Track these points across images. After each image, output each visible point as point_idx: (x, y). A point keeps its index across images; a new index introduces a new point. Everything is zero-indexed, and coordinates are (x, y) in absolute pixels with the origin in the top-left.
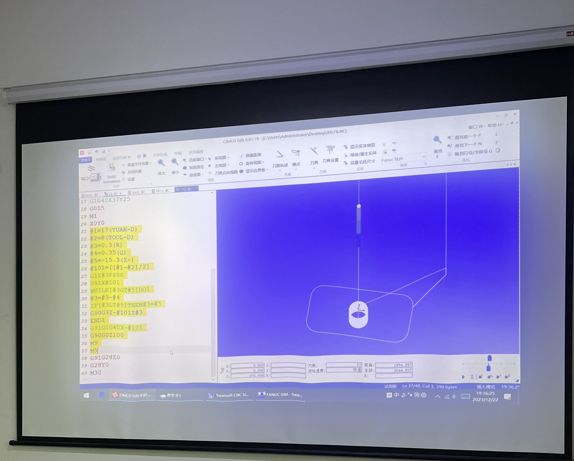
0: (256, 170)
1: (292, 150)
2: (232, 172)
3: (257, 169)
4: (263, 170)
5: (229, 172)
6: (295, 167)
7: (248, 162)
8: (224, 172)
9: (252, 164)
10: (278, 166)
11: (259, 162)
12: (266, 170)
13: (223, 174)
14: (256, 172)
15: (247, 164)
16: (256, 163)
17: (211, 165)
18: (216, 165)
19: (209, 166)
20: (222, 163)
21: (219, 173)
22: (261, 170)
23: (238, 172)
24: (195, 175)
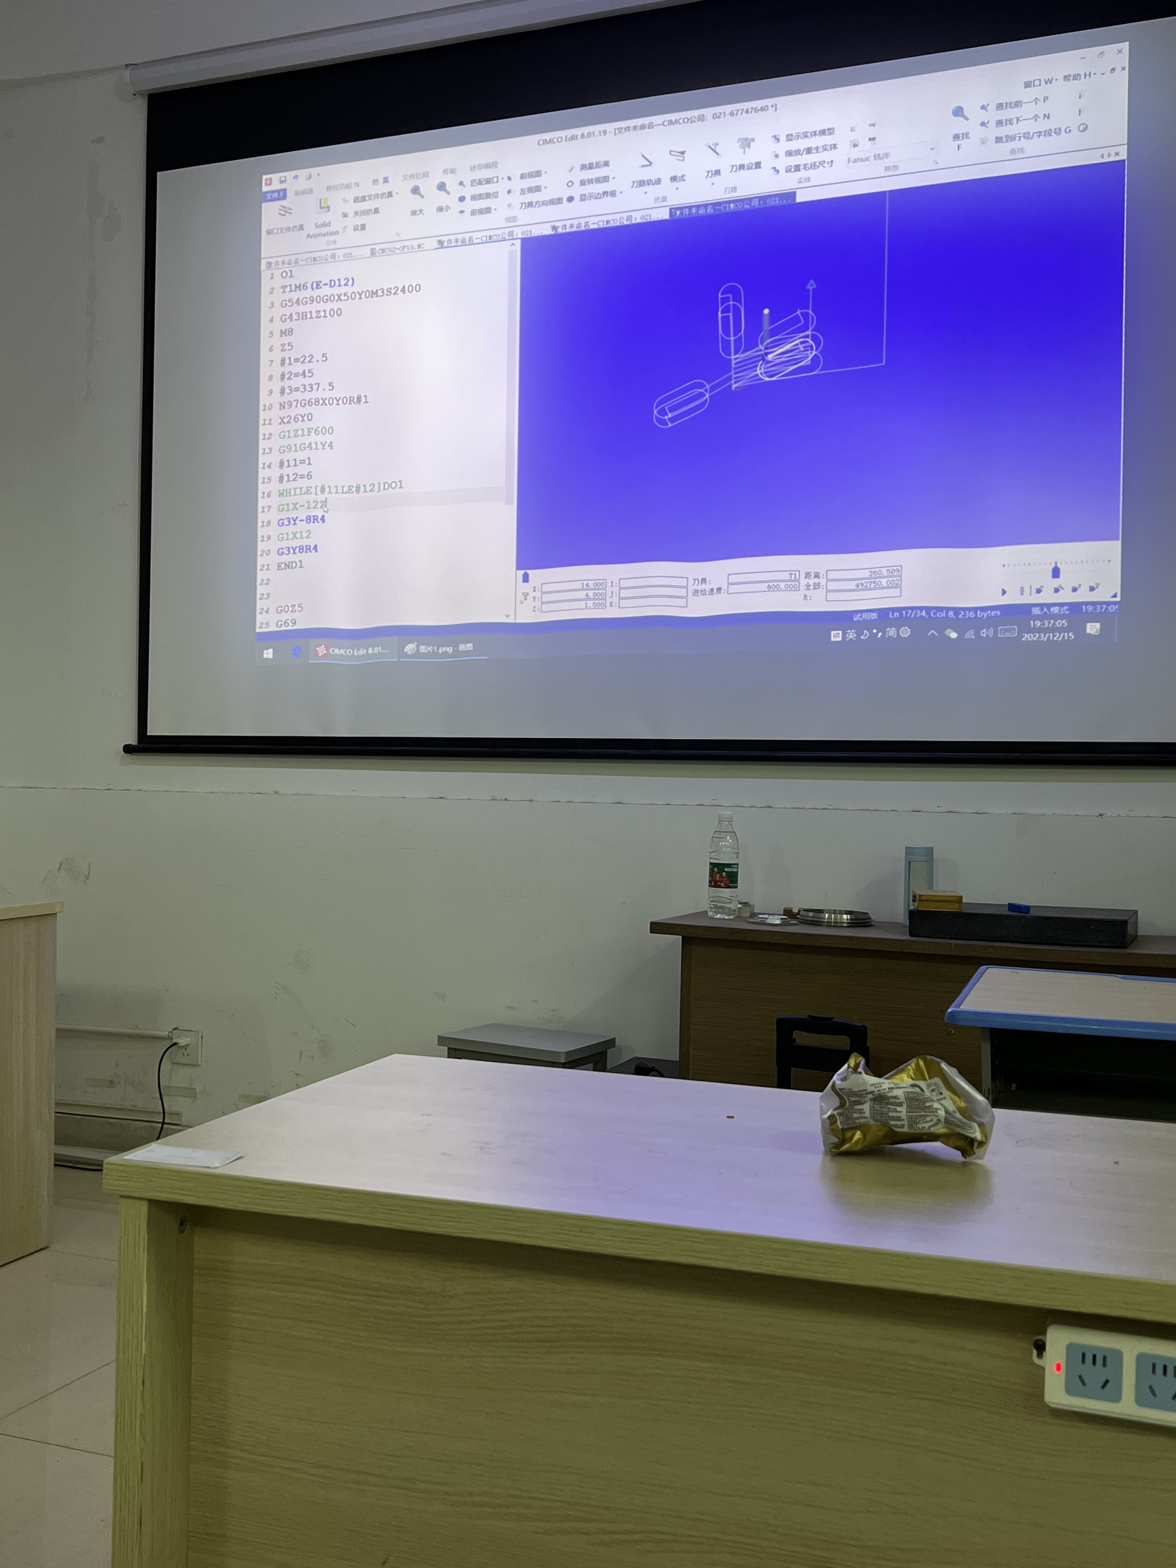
0: (598, 194)
1: (670, 151)
2: (552, 202)
3: (601, 192)
4: (613, 194)
5: (547, 201)
6: (675, 184)
7: (584, 180)
8: (536, 203)
9: (592, 183)
10: (642, 183)
11: (606, 179)
12: (618, 193)
13: (535, 206)
14: (600, 198)
15: (583, 183)
16: (598, 180)
17: (512, 191)
18: (522, 189)
19: (509, 192)
20: (534, 185)
21: (528, 206)
22: (609, 194)
23: (565, 200)
24: (482, 212)
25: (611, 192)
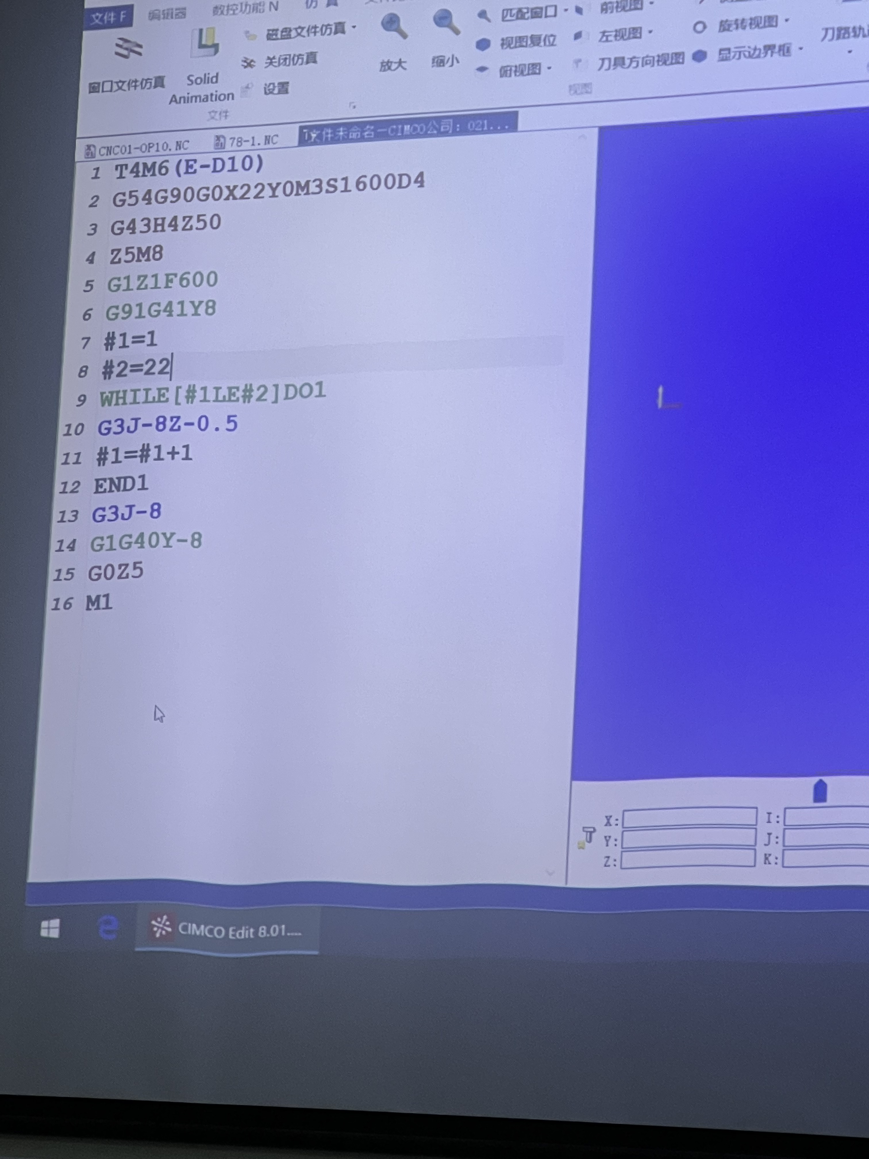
0: (755, 49)
2: (663, 60)
3: (761, 47)
4: (785, 50)
5: (654, 58)
7: (726, 21)
8: (632, 60)
9: (744, 28)
10: (842, 33)
11: (770, 21)
12: (794, 49)
13: (628, 67)
14: (758, 57)
15: (724, 26)
16: (757, 23)
17: (583, 34)
18: (604, 33)
19: (578, 36)
20: (628, 27)
21: (615, 64)
22: (777, 49)
23: (688, 57)
24: (521, 70)
25: (780, 46)
